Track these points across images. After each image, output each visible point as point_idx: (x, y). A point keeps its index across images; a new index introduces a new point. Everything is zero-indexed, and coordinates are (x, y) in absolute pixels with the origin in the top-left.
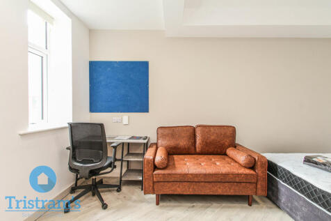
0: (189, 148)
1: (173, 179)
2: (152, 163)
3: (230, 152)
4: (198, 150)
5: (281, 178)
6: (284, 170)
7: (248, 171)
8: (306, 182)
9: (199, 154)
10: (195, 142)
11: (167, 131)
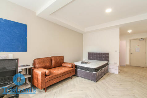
0: (50, 66)
1: (53, 78)
2: (44, 74)
3: (63, 65)
4: (53, 66)
5: (78, 68)
6: (79, 66)
7: (72, 69)
8: (85, 67)
9: (54, 68)
10: (52, 63)
11: (41, 60)
